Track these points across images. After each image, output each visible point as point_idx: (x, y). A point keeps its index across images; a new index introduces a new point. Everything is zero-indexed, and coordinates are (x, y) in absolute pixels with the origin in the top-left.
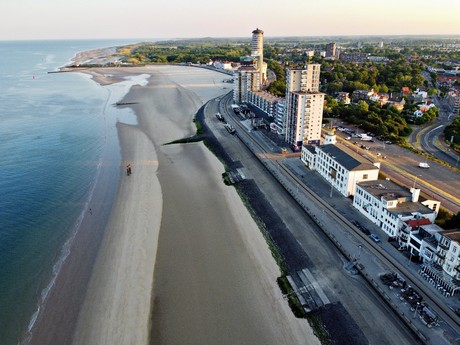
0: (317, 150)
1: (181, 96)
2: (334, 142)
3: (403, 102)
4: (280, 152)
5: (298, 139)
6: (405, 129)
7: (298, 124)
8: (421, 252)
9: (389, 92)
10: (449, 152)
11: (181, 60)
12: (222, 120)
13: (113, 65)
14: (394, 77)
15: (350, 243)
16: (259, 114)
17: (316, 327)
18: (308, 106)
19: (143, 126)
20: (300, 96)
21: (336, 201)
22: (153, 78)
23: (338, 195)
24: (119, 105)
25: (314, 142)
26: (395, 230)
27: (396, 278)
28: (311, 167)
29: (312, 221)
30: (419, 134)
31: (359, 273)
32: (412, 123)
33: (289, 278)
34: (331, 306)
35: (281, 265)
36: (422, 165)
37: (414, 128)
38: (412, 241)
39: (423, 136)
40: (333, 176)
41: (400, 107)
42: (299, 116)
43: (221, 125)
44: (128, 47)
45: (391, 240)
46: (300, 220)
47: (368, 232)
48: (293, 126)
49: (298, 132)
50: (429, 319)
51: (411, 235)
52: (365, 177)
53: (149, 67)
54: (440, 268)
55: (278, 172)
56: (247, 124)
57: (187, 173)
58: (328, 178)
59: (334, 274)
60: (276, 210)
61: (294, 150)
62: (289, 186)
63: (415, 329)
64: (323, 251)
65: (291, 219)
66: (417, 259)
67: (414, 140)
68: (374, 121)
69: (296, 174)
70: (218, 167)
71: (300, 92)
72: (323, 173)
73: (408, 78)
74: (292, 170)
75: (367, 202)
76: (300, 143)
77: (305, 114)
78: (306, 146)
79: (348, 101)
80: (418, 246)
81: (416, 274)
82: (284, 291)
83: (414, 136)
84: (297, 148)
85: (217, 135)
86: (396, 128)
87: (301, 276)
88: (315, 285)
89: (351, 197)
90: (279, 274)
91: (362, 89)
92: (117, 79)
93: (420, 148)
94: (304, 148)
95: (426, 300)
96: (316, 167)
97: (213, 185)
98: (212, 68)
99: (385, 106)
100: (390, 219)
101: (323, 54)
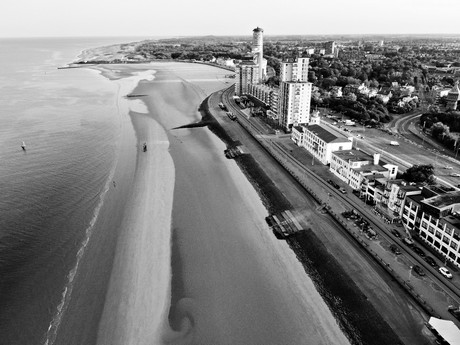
0: (304, 129)
1: (186, 90)
2: (318, 123)
3: (391, 95)
4: (274, 133)
5: (289, 122)
6: (386, 117)
7: (289, 109)
8: (375, 197)
9: (379, 87)
10: (421, 134)
11: (185, 57)
12: (225, 109)
13: (117, 61)
14: (386, 73)
15: (323, 194)
16: (257, 104)
17: (292, 245)
18: (298, 94)
19: (153, 113)
20: (291, 85)
21: (316, 167)
23: (318, 163)
24: (129, 97)
25: (303, 125)
26: (358, 184)
27: (353, 214)
28: (299, 144)
29: (295, 181)
30: (399, 121)
31: (328, 212)
32: (395, 113)
33: (275, 217)
34: (303, 231)
35: (269, 210)
36: (393, 143)
37: (396, 117)
38: (370, 191)
39: (402, 123)
40: (316, 149)
41: (386, 99)
42: (290, 102)
43: (223, 113)
45: (355, 192)
46: (286, 181)
47: (338, 187)
48: (285, 112)
49: (289, 116)
50: (371, 235)
51: (369, 186)
52: (340, 148)
53: (153, 64)
54: (386, 206)
55: (271, 148)
56: (246, 112)
57: (194, 150)
58: (312, 152)
59: (308, 213)
60: (267, 174)
61: (286, 132)
62: (279, 157)
63: (360, 240)
64: (302, 199)
65: (279, 181)
66: (371, 203)
67: (393, 126)
68: (359, 109)
69: (286, 149)
70: (221, 145)
71: (292, 82)
72: (308, 149)
73: (399, 74)
74: (283, 147)
75: (339, 166)
76: (291, 126)
77: (296, 101)
78: (296, 128)
79: (340, 94)
80: (372, 192)
81: (369, 212)
82: (270, 224)
83: (394, 123)
84: (289, 130)
85: (220, 121)
86: (377, 116)
87: (284, 215)
88: (293, 220)
89: (329, 165)
90: (268, 215)
91: (354, 83)
92: (125, 74)
93: (396, 131)
94: (293, 129)
95: (372, 225)
96: (304, 145)
97: (216, 158)
98: (215, 64)
99: (372, 98)
100: (355, 176)
101: (323, 52)
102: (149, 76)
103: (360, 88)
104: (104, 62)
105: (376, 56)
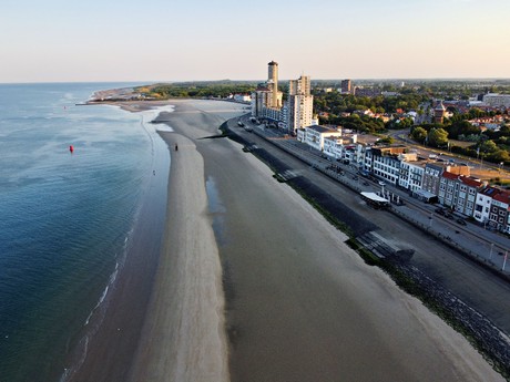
1: (205, 118)
3: (392, 117)
9: (385, 112)
11: (202, 95)
12: (242, 126)
13: (137, 99)
16: (270, 121)
19: (177, 130)
22: (177, 107)
24: (154, 122)
32: (392, 129)
41: (387, 120)
43: (241, 129)
44: (146, 87)
53: (170, 101)
56: (261, 127)
57: (217, 149)
61: (293, 136)
70: (240, 147)
85: (238, 133)
91: (362, 109)
92: (142, 108)
97: (236, 153)
98: (232, 100)
99: (376, 118)
101: (339, 90)
102: (168, 109)
103: (366, 112)
104: (121, 100)
105: (393, 94)
